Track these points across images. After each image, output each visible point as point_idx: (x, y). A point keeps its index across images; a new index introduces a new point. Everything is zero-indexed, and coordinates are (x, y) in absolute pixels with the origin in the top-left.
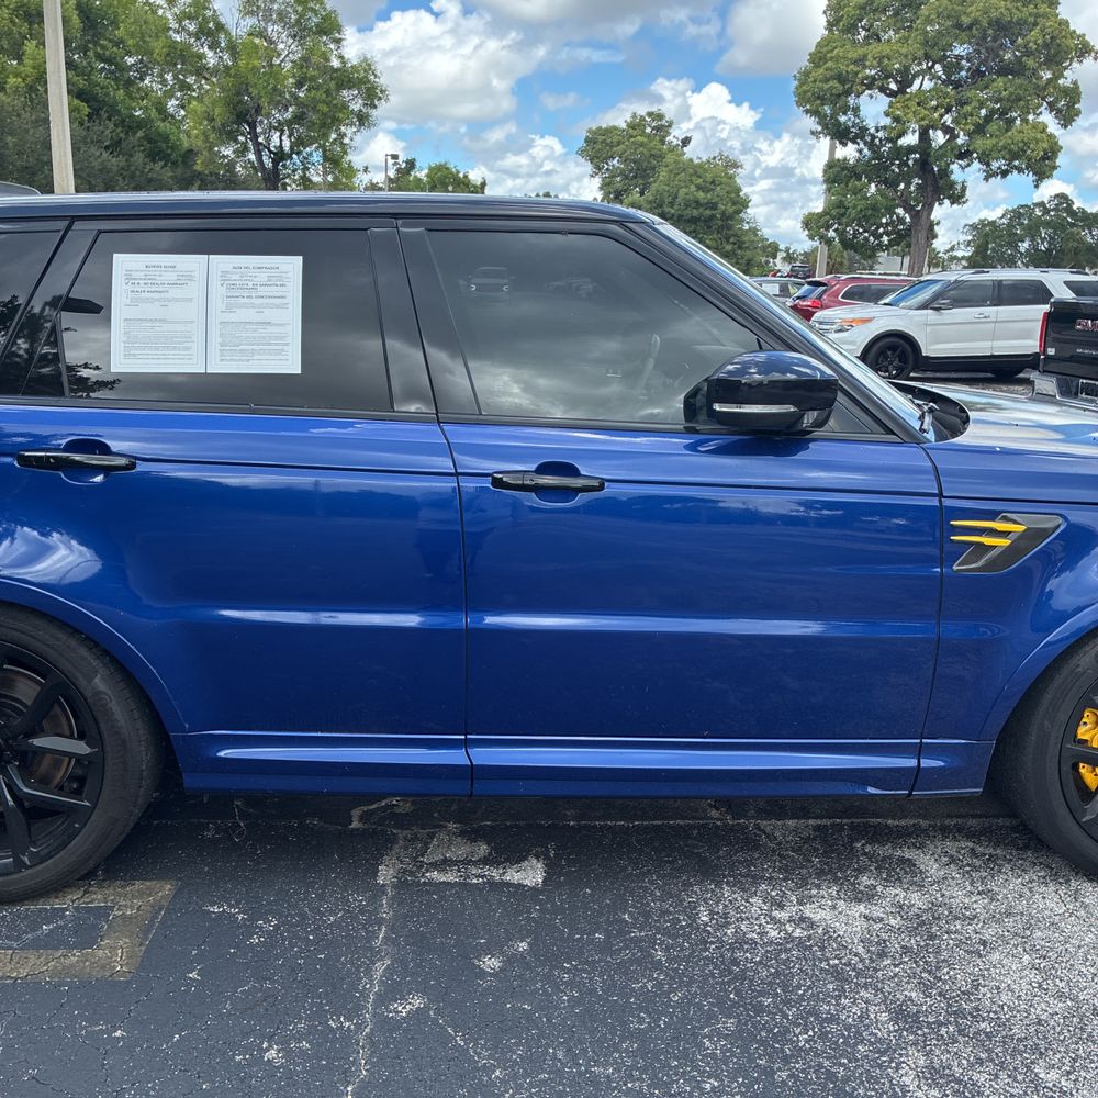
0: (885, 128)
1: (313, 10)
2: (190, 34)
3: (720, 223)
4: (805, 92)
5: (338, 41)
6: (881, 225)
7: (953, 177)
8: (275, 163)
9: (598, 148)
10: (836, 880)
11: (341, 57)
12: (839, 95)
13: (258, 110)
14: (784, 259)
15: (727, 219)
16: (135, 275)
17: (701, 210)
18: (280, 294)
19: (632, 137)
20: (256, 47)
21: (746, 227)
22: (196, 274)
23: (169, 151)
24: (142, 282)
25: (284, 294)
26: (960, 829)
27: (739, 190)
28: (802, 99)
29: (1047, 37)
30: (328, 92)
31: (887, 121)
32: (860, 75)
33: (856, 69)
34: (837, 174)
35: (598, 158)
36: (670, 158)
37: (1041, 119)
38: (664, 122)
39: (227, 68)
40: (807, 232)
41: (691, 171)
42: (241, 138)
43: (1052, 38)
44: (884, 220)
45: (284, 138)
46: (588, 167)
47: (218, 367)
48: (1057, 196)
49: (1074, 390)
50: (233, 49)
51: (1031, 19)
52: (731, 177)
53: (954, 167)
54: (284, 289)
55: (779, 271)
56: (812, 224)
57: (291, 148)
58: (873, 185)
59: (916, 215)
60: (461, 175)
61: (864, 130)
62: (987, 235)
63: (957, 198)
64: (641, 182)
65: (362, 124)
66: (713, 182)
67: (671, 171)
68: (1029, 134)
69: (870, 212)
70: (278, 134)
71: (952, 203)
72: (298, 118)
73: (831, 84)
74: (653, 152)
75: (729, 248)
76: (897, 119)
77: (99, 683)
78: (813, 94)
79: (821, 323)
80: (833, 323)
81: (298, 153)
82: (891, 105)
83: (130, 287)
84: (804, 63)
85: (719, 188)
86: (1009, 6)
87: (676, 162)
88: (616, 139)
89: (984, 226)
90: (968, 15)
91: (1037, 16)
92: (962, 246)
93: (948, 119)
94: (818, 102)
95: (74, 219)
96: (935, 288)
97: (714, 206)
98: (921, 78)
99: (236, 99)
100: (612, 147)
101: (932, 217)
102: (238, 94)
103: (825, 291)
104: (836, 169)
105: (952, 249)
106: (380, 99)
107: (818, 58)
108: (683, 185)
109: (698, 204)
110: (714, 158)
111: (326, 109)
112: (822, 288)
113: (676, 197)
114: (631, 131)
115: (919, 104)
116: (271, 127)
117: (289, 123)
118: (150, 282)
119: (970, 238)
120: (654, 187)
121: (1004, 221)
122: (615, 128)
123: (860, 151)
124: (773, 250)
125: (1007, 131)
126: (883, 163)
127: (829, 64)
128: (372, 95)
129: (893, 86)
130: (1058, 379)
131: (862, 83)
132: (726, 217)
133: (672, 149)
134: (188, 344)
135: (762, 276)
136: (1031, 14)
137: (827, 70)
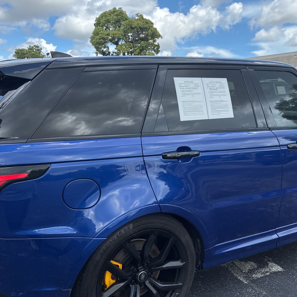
0: (115, 52)
9: (20, 55)
16: (182, 85)
18: (223, 91)
22: (199, 84)
24: (185, 88)
25: (224, 91)
29: (153, 32)
33: (107, 37)
38: (39, 48)
47: (212, 117)
51: (148, 27)
54: (224, 89)
61: (109, 53)
73: (101, 40)
76: (119, 50)
78: (97, 42)
82: (117, 47)
83: (181, 89)
84: (92, 34)
88: (25, 52)
90: (134, 25)
95: (159, 64)
98: (122, 40)
107: (96, 33)
114: (30, 50)
118: (187, 87)
122: (24, 49)
127: (100, 35)
134: (202, 109)
136: (148, 26)
137: (100, 36)
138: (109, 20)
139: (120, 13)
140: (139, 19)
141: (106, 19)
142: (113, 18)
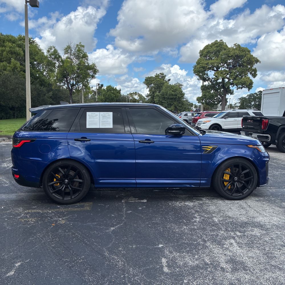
0: (214, 78)
1: (81, 53)
2: (52, 58)
3: (178, 99)
4: (195, 71)
5: (87, 59)
6: (215, 99)
7: (230, 89)
8: (72, 87)
9: (148, 82)
10: (190, 201)
11: (88, 63)
12: (203, 71)
13: (68, 75)
14: (194, 107)
15: (180, 98)
17: (173, 96)
19: (156, 79)
20: (68, 61)
21: (185, 100)
22: (98, 115)
23: (45, 84)
25: (110, 117)
26: (209, 196)
27: (182, 91)
28: (195, 72)
30: (85, 71)
31: (214, 77)
32: (207, 67)
33: (206, 66)
34: (204, 88)
35: (148, 84)
36: (166, 84)
37: (248, 76)
38: (164, 75)
39: (61, 66)
40: (198, 101)
41: (170, 87)
42: (64, 81)
43: (249, 59)
44: (215, 98)
45: (74, 81)
46: (146, 86)
48: (259, 91)
49: (248, 134)
50: (62, 61)
52: (180, 88)
53: (230, 86)
55: (193, 110)
56: (199, 99)
57: (76, 83)
58: (212, 91)
59: (222, 97)
60: (115, 88)
61: (209, 79)
62: (243, 101)
63: (232, 93)
64: (159, 89)
65: (93, 78)
66: (176, 90)
67: (166, 87)
68: (246, 79)
69: (212, 97)
70: (72, 80)
71: (231, 94)
72: (78, 77)
73: (201, 69)
74: (162, 82)
75: (180, 105)
76: (216, 76)
77: (84, 171)
78: (197, 71)
79: (200, 122)
80: (202, 122)
81: (77, 84)
82: (215, 73)
84: (195, 64)
85: (177, 91)
86: (239, 52)
87: (167, 85)
88: (152, 79)
89: (243, 98)
90: (231, 54)
91: (246, 54)
92: (238, 103)
93: (228, 76)
94: (198, 73)
95: (81, 108)
96: (225, 114)
97: (176, 95)
98: (221, 67)
99: (63, 73)
100: (151, 81)
101: (226, 97)
102: (64, 71)
103: (201, 115)
104: (204, 87)
105: (235, 104)
106: (97, 72)
107: (198, 63)
108: (168, 90)
109: (172, 95)
110: (176, 84)
111: (84, 75)
112: (200, 114)
113: (167, 93)
114: (156, 78)
115: (221, 73)
116: (71, 79)
117: (75, 77)
118: (92, 116)
119: (240, 101)
120: (162, 91)
121: (247, 97)
122: (152, 77)
123: (209, 83)
124: (192, 105)
125: (241, 79)
126: (214, 85)
127: (201, 64)
128: (95, 71)
129: (215, 69)
130: (245, 132)
131: (208, 69)
132: (179, 98)
133: (166, 82)
134: (97, 124)
135: (189, 111)
136: (244, 54)
137: (200, 66)
138: (210, 51)
139: (220, 45)
140: (236, 49)
141: (207, 51)
142: (213, 49)
